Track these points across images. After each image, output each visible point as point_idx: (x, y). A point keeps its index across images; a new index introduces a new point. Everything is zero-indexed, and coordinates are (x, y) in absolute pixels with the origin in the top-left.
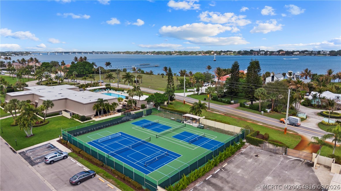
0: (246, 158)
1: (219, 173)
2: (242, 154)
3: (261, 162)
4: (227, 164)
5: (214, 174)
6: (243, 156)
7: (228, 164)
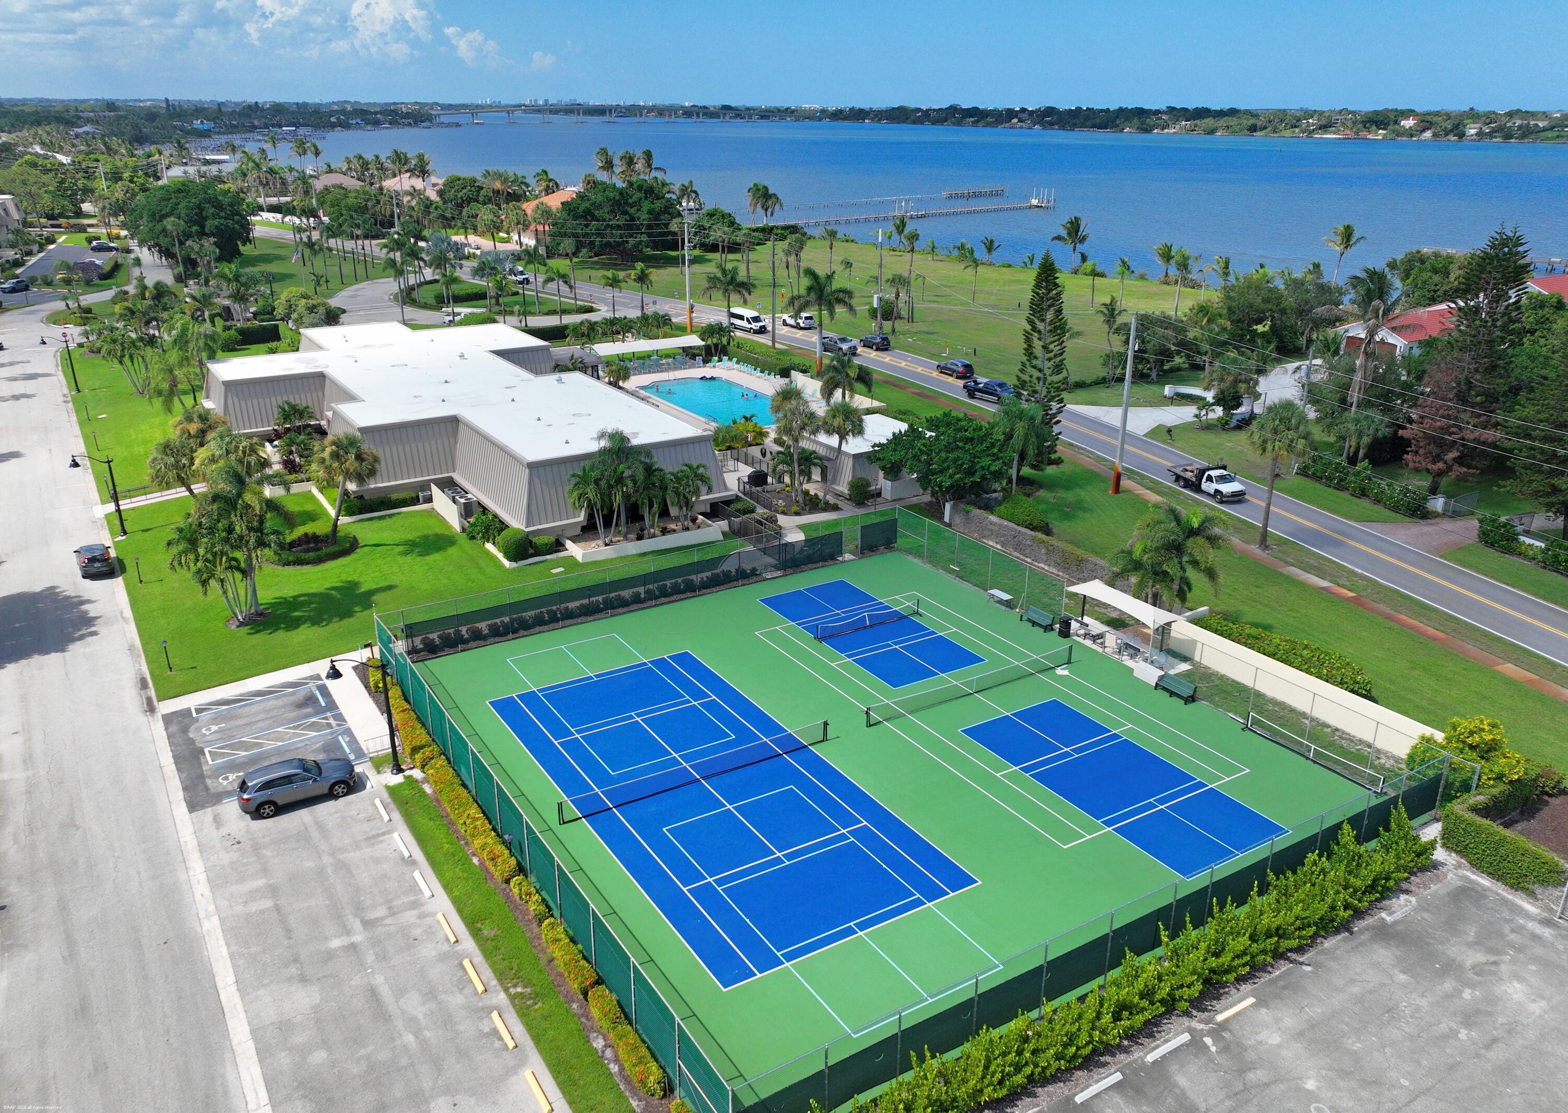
0: (1402, 977)
1: (1174, 1068)
2: (1384, 933)
3: (1511, 1030)
4: (1251, 1000)
5: (1144, 1067)
6: (1384, 954)
7: (1262, 1002)
